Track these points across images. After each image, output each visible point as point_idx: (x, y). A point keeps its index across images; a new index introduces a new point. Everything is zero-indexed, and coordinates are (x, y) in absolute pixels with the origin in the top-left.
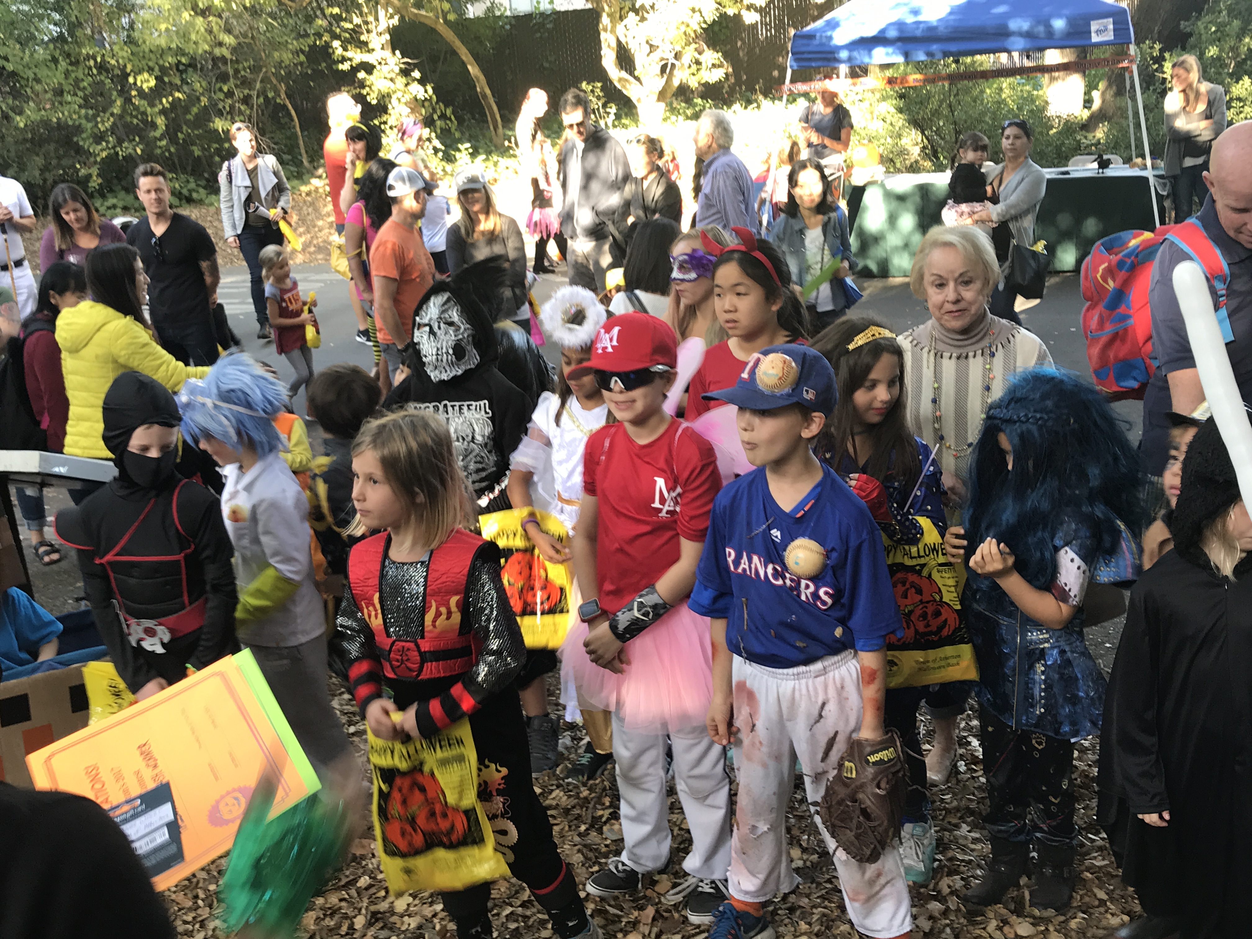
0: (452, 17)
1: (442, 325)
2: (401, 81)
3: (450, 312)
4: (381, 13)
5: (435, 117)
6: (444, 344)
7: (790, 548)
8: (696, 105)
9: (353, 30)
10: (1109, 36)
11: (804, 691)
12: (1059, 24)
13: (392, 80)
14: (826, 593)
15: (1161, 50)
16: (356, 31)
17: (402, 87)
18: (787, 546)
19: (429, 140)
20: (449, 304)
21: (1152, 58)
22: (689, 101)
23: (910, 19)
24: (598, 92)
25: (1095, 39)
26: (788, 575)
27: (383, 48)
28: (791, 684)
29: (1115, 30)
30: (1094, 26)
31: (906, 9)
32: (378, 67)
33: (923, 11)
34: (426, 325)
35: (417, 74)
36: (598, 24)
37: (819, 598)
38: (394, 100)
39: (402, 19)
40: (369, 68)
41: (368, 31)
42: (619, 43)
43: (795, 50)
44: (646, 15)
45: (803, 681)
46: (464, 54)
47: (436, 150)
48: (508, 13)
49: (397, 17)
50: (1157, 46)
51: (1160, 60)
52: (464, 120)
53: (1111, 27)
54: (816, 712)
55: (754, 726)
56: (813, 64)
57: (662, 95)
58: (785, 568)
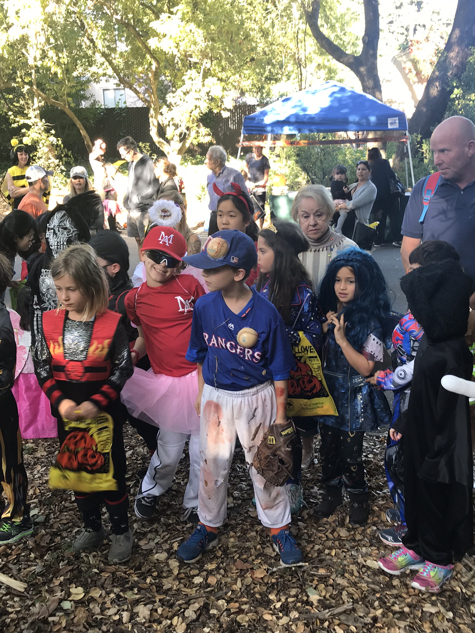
0: (73, 105)
1: (60, 229)
2: (44, 135)
3: (65, 222)
4: (36, 99)
5: (63, 156)
6: (62, 239)
7: (239, 333)
8: (197, 158)
9: (20, 107)
10: (397, 126)
11: (247, 403)
12: (373, 119)
13: (39, 133)
14: (258, 355)
15: (421, 138)
16: (22, 108)
17: (45, 137)
18: (238, 332)
19: (58, 165)
20: (65, 218)
21: (417, 142)
22: (194, 156)
23: (302, 113)
24: (147, 147)
25: (390, 127)
26: (239, 347)
27: (35, 117)
28: (239, 399)
29: (399, 123)
30: (390, 121)
31: (299, 108)
32: (33, 127)
33: (308, 110)
34: (52, 229)
35: (53, 132)
36: (148, 114)
37: (255, 357)
38: (41, 145)
39: (46, 102)
40: (28, 127)
41: (29, 108)
42: (159, 124)
43: (246, 125)
44: (172, 108)
45: (246, 398)
46: (79, 124)
47: (62, 171)
48: (103, 107)
49: (43, 102)
50: (420, 136)
51: (421, 143)
52: (78, 160)
53: (397, 121)
54: (252, 414)
55: (219, 422)
56: (254, 133)
57: (180, 152)
58: (237, 343)
